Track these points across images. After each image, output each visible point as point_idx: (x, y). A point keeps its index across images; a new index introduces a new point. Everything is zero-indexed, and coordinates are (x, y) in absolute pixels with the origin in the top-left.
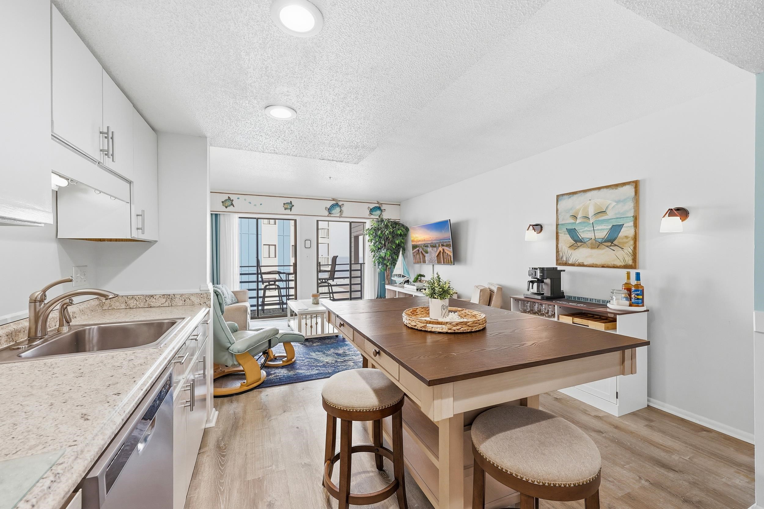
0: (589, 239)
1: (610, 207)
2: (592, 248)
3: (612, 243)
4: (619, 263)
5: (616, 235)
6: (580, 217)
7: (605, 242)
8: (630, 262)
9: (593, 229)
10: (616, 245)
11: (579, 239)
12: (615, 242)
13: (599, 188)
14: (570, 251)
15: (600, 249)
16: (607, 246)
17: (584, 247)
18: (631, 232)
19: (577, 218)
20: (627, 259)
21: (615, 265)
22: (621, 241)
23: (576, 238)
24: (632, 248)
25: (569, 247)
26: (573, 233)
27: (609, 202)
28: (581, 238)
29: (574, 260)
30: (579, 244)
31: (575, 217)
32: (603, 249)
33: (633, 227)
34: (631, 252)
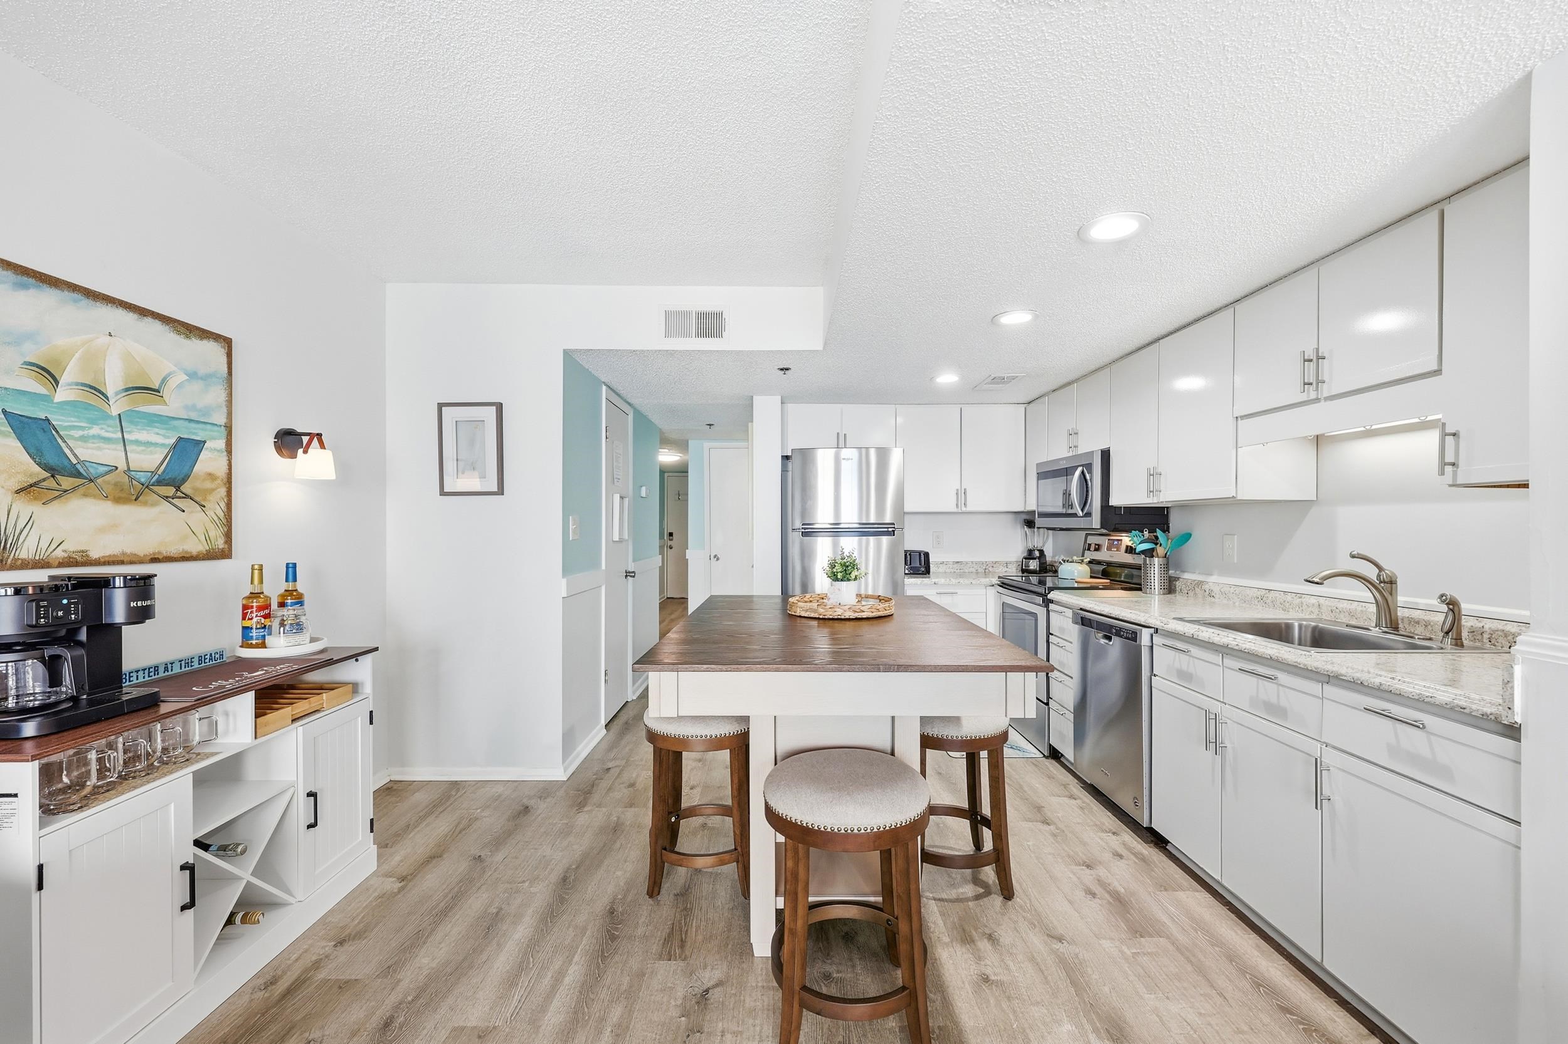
0: (106, 469)
1: (173, 383)
2: (118, 500)
3: (178, 489)
4: (196, 546)
5: (186, 470)
6: (71, 380)
7: (159, 483)
8: (221, 543)
9: (120, 436)
10: (187, 496)
11: (66, 463)
12: (186, 488)
13: (143, 312)
14: (24, 508)
15: (145, 504)
16: (166, 498)
17: (85, 495)
18: (220, 468)
19: (57, 383)
20: (212, 534)
21: (187, 552)
22: (198, 484)
23: (52, 459)
24: (223, 505)
25: (18, 492)
26: (39, 434)
27: (168, 367)
28: (74, 461)
29: (44, 545)
30: (66, 482)
31: (49, 375)
32: (154, 505)
33: (225, 453)
34: (221, 515)
